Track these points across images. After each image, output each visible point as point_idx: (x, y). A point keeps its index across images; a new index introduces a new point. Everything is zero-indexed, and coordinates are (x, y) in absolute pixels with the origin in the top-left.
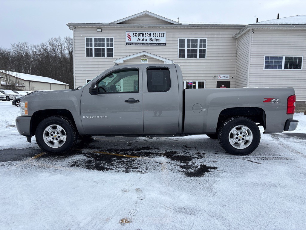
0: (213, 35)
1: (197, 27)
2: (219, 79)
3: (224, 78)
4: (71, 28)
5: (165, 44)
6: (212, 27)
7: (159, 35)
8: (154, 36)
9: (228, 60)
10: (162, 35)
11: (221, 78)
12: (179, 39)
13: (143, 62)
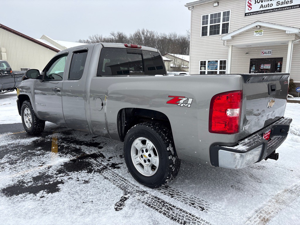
4: (190, 9)
5: (299, 6)
13: (257, 35)
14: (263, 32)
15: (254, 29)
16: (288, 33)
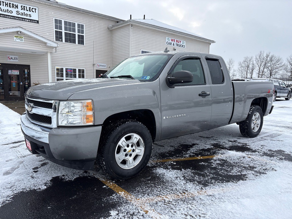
0: (90, 22)
1: (75, 10)
2: (97, 68)
3: (102, 67)
5: (38, 22)
6: (90, 13)
7: (30, 9)
8: (22, 9)
9: (104, 50)
10: (34, 10)
11: (99, 67)
12: (54, 18)
13: (18, 41)
14: (23, 39)
15: (14, 34)
16: (49, 45)
